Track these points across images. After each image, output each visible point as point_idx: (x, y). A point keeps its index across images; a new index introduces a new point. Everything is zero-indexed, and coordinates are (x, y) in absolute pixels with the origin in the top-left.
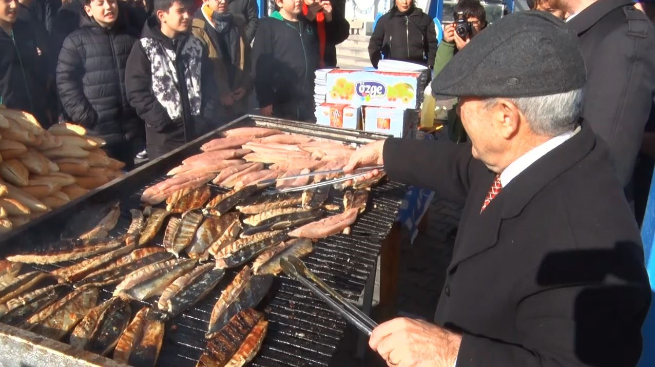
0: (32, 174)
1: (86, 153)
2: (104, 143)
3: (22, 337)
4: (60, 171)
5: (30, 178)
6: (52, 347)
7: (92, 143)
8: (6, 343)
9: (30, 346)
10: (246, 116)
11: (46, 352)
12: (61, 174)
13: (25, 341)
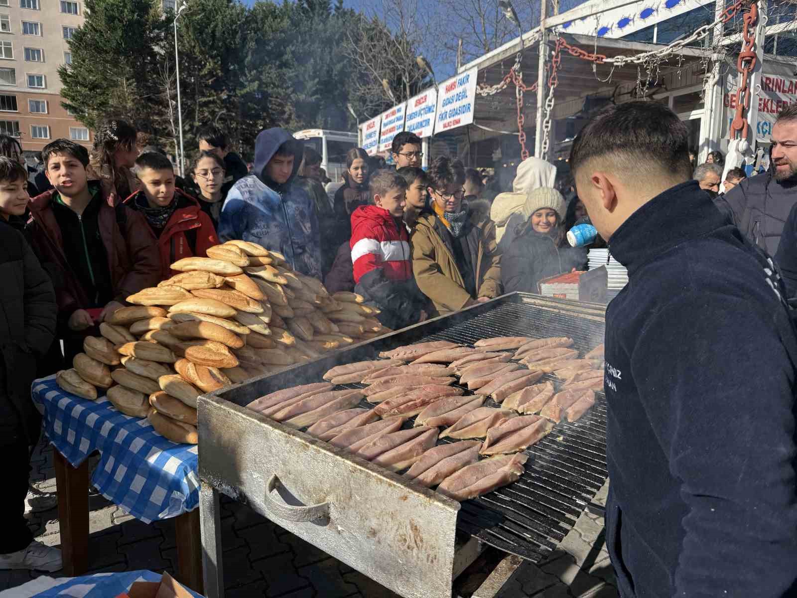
0: (316, 332)
1: (362, 319)
2: (378, 312)
3: (301, 438)
4: (340, 332)
5: (314, 335)
6: (324, 448)
7: (368, 311)
8: (287, 442)
9: (306, 445)
10: (515, 292)
11: (319, 452)
12: (340, 334)
13: (303, 441)
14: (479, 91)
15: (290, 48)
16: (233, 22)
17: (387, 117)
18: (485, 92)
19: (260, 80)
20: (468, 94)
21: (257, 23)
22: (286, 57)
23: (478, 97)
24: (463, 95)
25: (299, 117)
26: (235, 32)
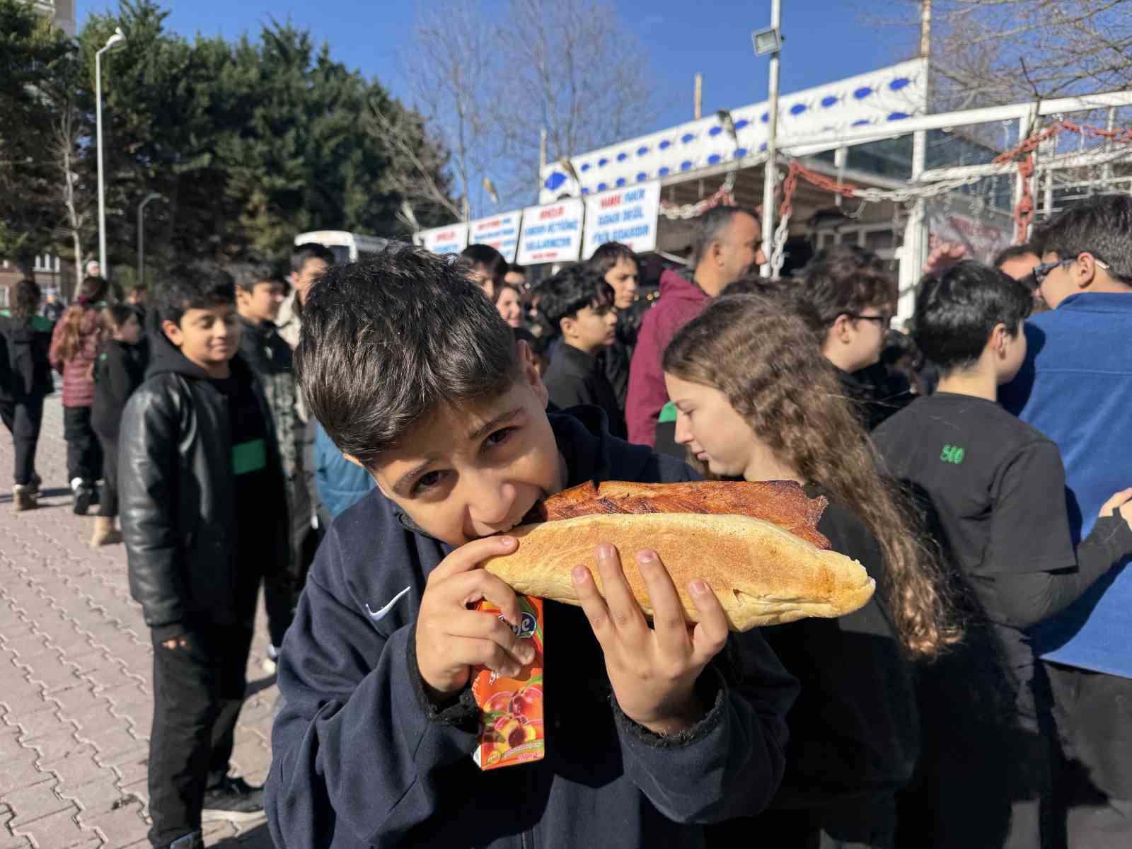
14: (663, 211)
15: (259, 112)
16: (172, 64)
17: (481, 227)
18: (674, 213)
19: (213, 152)
20: (644, 212)
21: (207, 68)
22: (253, 123)
23: (662, 219)
24: (638, 213)
25: (270, 209)
26: (175, 79)
